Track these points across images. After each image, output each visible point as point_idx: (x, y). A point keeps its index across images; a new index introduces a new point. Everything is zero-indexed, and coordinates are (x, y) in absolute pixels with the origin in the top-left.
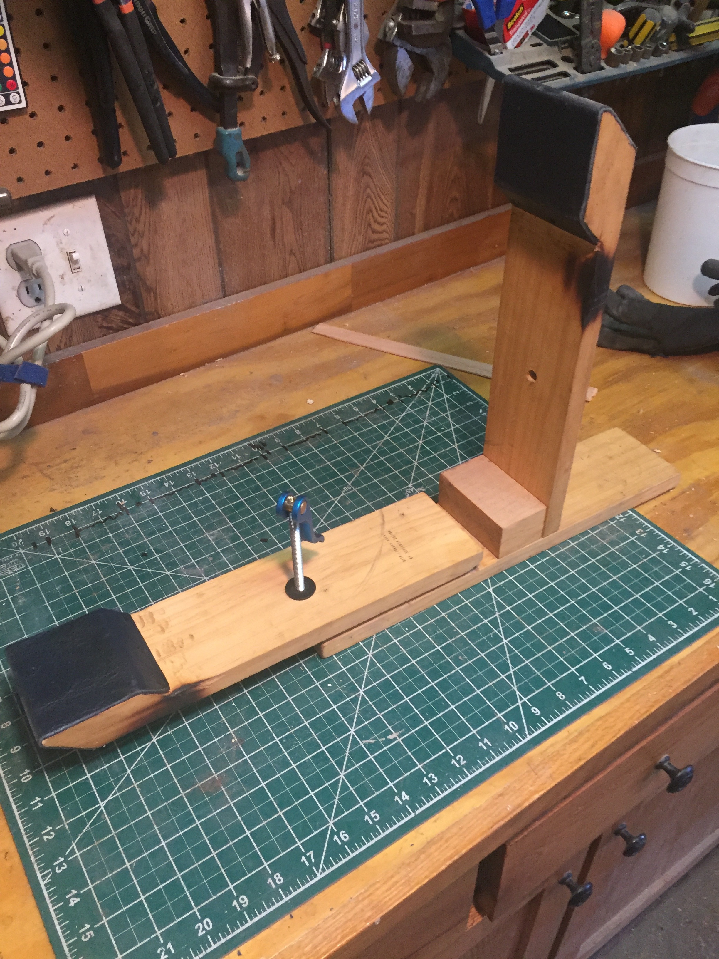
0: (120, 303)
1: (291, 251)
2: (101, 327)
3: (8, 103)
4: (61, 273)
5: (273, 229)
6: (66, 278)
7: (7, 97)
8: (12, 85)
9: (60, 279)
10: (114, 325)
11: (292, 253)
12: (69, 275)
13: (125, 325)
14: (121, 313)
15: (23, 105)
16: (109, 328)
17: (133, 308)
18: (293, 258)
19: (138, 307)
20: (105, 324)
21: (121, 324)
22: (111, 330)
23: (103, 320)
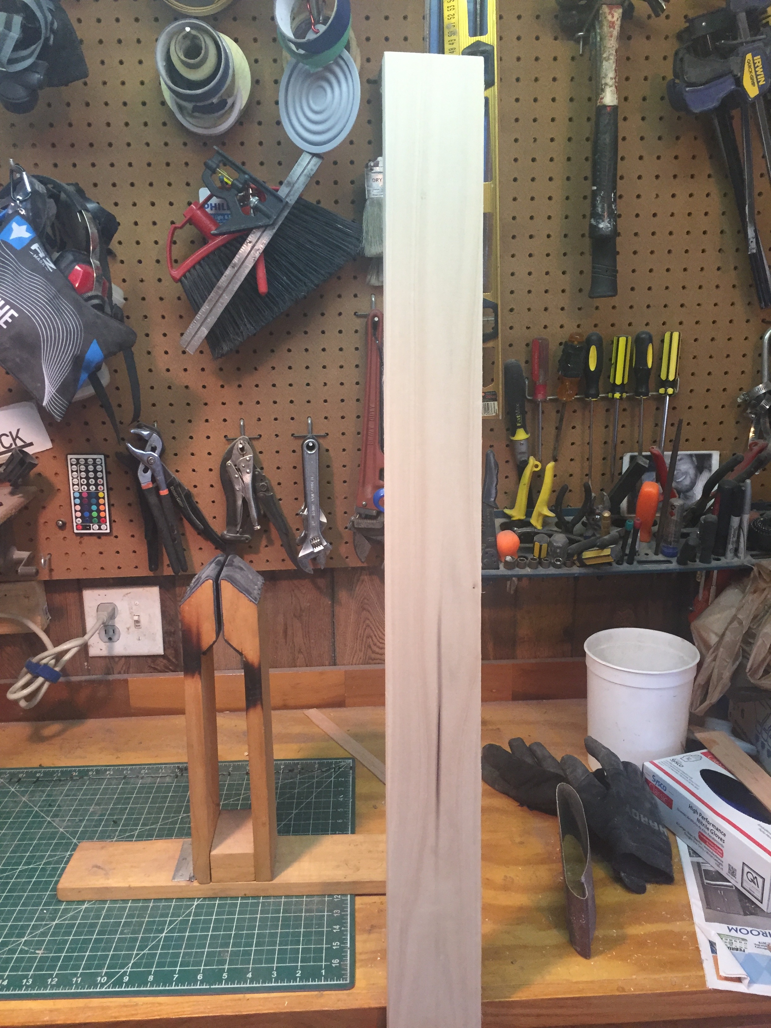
0: (163, 654)
1: (300, 650)
2: (150, 666)
3: (100, 529)
4: (128, 626)
5: (285, 632)
6: (130, 630)
7: (100, 526)
8: (103, 521)
9: (126, 630)
10: (159, 668)
11: (300, 652)
12: (133, 629)
13: (165, 670)
14: (165, 661)
15: (108, 531)
16: (155, 669)
17: (174, 660)
18: (302, 656)
19: (177, 660)
20: (153, 666)
21: (163, 668)
22: (155, 670)
23: (152, 662)
